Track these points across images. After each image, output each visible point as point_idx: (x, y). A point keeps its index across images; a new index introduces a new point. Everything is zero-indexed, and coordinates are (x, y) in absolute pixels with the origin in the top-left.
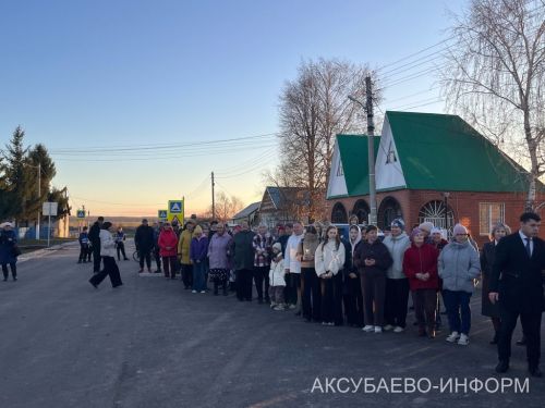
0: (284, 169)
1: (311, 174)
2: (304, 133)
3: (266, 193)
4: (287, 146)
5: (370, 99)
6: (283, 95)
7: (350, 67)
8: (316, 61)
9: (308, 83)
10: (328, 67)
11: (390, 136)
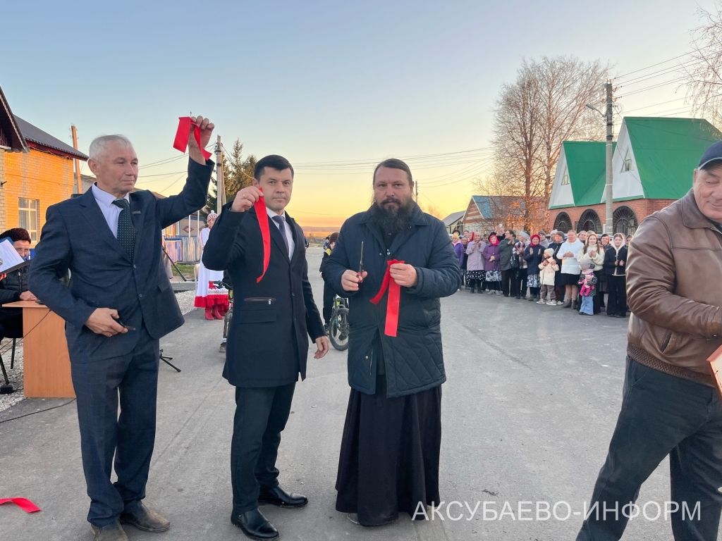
0: (497, 176)
1: (528, 182)
2: (521, 139)
3: (472, 202)
4: (502, 154)
5: (610, 108)
6: (500, 99)
7: (577, 65)
8: (539, 61)
9: (528, 85)
10: (552, 66)
11: (628, 143)
